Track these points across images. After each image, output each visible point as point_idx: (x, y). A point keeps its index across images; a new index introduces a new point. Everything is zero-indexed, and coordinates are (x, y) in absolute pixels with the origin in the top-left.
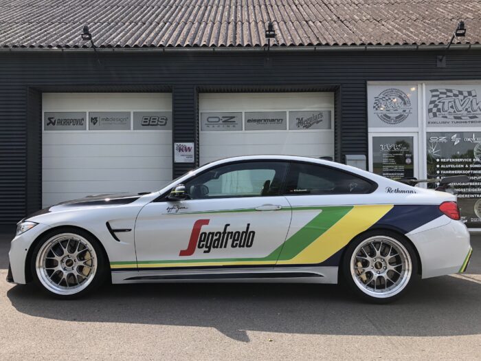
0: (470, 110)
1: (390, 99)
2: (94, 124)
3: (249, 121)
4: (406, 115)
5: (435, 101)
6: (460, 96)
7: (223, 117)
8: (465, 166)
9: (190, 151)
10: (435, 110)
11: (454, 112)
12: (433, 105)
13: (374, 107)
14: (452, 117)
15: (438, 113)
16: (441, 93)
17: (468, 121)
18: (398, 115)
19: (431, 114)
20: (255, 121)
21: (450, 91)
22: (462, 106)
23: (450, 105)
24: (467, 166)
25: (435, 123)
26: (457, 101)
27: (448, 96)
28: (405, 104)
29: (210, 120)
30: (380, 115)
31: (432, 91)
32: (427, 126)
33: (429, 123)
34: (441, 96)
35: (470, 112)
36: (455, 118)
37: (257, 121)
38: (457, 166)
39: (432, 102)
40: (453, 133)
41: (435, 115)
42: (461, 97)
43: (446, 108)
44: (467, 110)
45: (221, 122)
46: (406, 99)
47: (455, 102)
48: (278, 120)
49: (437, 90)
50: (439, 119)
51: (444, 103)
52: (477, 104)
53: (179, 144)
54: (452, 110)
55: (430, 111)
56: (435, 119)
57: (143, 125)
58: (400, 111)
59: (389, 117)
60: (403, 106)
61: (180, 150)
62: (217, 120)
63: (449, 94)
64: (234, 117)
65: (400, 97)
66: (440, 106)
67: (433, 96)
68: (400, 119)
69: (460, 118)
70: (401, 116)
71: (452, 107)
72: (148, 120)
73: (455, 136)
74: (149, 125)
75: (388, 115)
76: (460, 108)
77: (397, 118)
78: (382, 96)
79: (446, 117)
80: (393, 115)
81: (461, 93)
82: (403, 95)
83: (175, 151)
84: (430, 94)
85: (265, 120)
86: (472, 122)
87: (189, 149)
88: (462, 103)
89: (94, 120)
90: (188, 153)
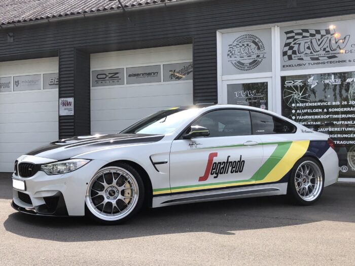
0: (328, 49)
1: (243, 45)
2: (17, 86)
3: (130, 76)
4: (260, 60)
5: (291, 43)
6: (316, 35)
7: (109, 74)
8: (323, 110)
9: (70, 105)
10: (290, 52)
11: (311, 53)
12: (288, 47)
13: (228, 55)
14: (308, 58)
15: (293, 56)
16: (297, 34)
17: (326, 61)
18: (252, 60)
19: (286, 57)
20: (135, 75)
21: (307, 31)
22: (319, 46)
23: (307, 45)
24: (325, 110)
25: (290, 66)
26: (314, 41)
27: (304, 37)
28: (259, 49)
29: (99, 77)
30: (234, 62)
31: (287, 33)
32: (281, 70)
33: (284, 66)
34: (296, 37)
35: (329, 51)
36: (313, 59)
37: (136, 76)
38: (314, 111)
39: (286, 45)
40: (310, 76)
41: (290, 58)
42: (318, 36)
43: (302, 49)
44: (324, 49)
45: (107, 78)
46: (260, 44)
47: (311, 42)
48: (154, 73)
49: (292, 32)
50: (295, 61)
51: (299, 44)
52: (336, 43)
53: (62, 99)
54: (308, 51)
55: (285, 54)
56: (290, 62)
57: (50, 85)
58: (254, 57)
59: (243, 64)
60: (257, 51)
61: (64, 104)
62: (104, 76)
63: (305, 34)
64: (118, 73)
65: (254, 42)
66: (296, 48)
67: (288, 38)
68: (254, 64)
69: (318, 59)
70: (255, 61)
71: (308, 48)
72: (53, 81)
73: (312, 78)
74: (53, 84)
75: (242, 61)
76: (317, 48)
77: (250, 64)
78: (236, 43)
79: (302, 59)
80: (247, 61)
81: (318, 32)
82: (257, 40)
83: (60, 105)
84: (285, 36)
85: (143, 74)
86: (331, 62)
87: (69, 104)
88: (319, 43)
89: (17, 83)
90: (69, 107)
